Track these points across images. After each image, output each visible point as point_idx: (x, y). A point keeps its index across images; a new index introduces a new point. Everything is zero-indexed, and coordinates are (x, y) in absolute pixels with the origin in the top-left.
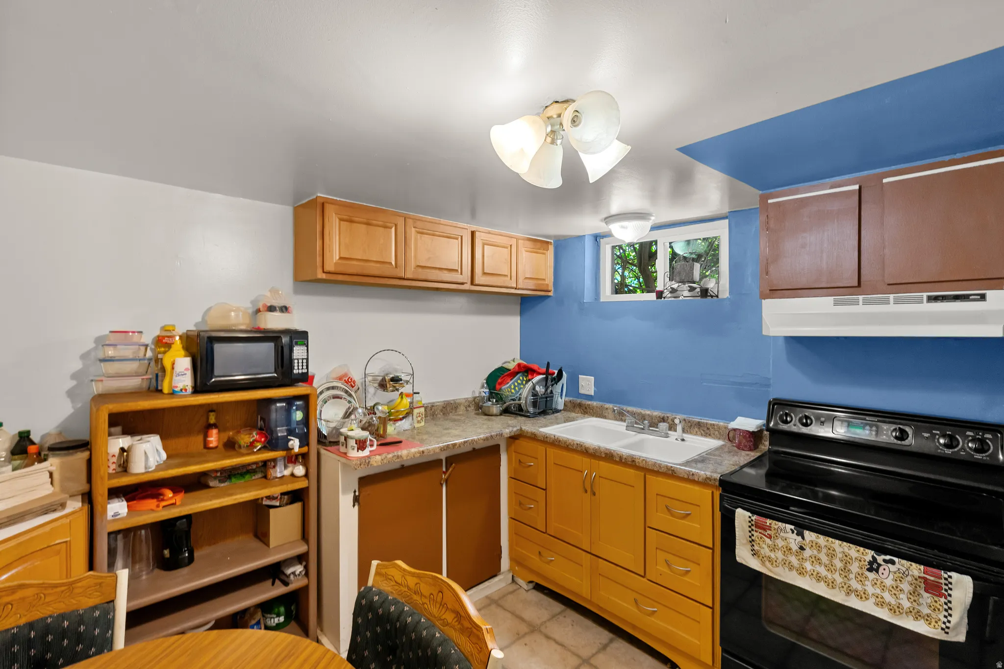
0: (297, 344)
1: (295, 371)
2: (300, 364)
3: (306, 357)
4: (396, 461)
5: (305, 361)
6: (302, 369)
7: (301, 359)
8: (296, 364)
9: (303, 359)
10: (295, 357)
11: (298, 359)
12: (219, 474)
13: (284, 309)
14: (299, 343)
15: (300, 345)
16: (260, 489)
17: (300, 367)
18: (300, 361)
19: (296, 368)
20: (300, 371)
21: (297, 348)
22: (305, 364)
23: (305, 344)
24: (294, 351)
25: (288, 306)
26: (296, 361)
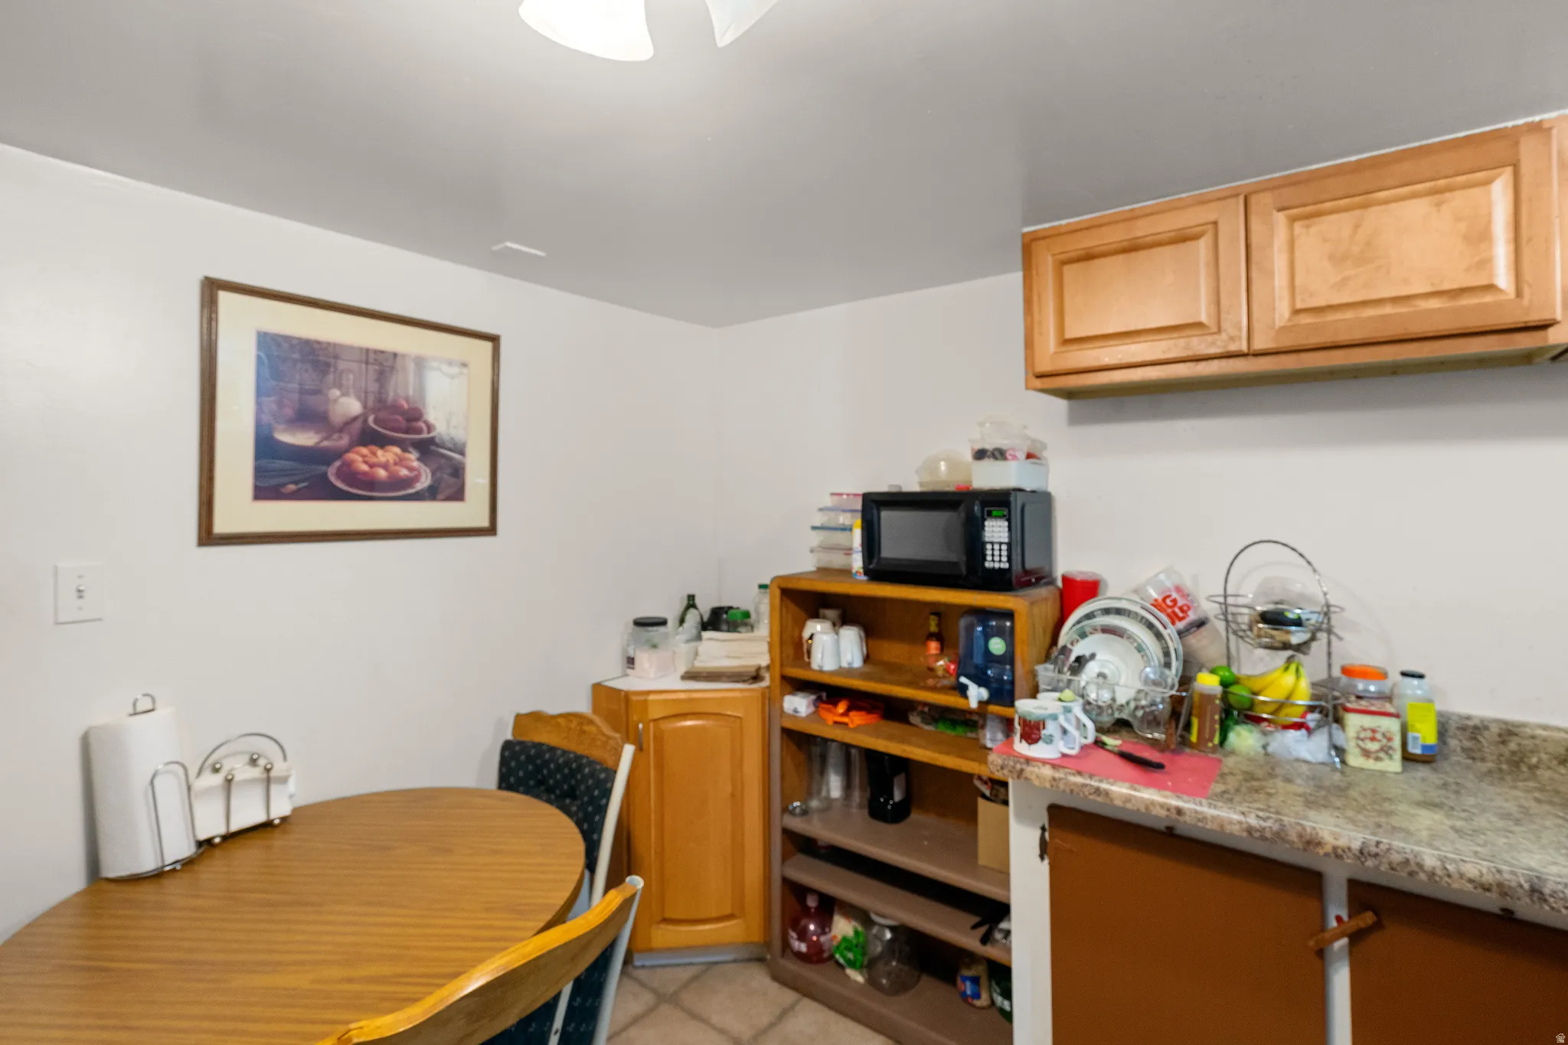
0: (990, 514)
1: (988, 565)
2: (997, 553)
3: (1006, 540)
4: (1091, 797)
5: (1004, 547)
6: (1000, 561)
7: (997, 543)
8: (989, 552)
9: (1001, 544)
10: (987, 539)
11: (992, 543)
12: (926, 709)
13: (997, 454)
14: (995, 513)
15: (997, 517)
16: (941, 752)
17: (997, 558)
18: (997, 547)
19: (989, 558)
20: (997, 565)
21: (991, 524)
22: (1004, 553)
23: (1004, 516)
24: (986, 529)
25: (1004, 447)
26: (989, 546)
